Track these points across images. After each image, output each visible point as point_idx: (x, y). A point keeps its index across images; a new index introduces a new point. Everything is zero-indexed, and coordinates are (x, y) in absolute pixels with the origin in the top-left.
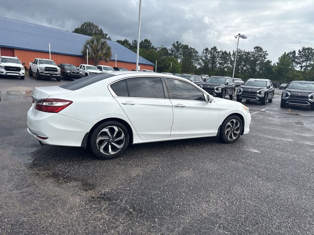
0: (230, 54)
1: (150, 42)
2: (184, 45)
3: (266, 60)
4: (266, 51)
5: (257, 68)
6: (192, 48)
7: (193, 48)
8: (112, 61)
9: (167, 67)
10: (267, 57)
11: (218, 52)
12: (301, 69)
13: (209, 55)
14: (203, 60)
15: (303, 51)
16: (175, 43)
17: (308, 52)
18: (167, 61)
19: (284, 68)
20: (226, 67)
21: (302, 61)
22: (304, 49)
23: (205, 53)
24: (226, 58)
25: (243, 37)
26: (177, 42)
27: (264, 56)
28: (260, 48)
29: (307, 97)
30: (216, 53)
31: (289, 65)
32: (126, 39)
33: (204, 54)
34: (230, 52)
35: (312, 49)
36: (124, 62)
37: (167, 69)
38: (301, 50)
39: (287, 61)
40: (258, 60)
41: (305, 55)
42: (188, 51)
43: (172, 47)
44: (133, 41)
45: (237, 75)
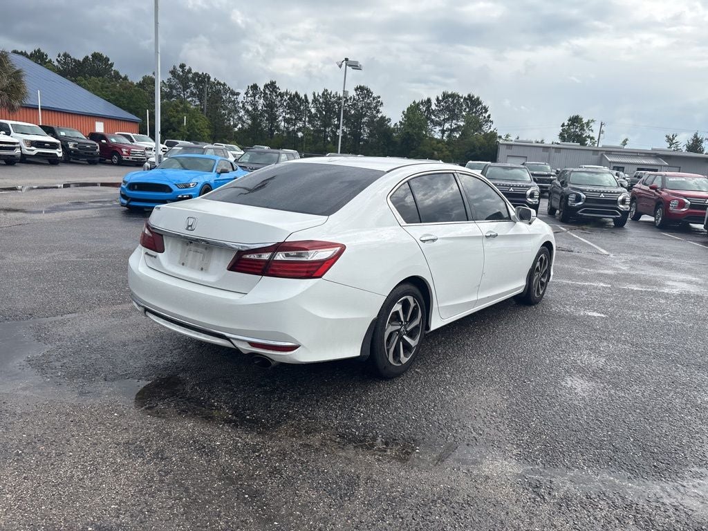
0: (307, 101)
1: (109, 60)
2: (201, 73)
3: (380, 115)
4: (379, 97)
5: (365, 133)
6: (219, 83)
7: (222, 83)
8: (26, 107)
9: (174, 125)
10: (381, 109)
11: (281, 95)
12: (443, 136)
13: (262, 101)
14: (247, 111)
15: (443, 99)
16: (178, 68)
17: (453, 101)
18: (171, 111)
19: (415, 133)
20: (299, 129)
21: (444, 120)
22: (446, 96)
23: (251, 96)
24: (299, 107)
25: (355, 66)
26: (182, 66)
27: (376, 106)
28: (367, 90)
29: (616, 202)
30: (277, 96)
31: (421, 128)
32: (39, 50)
33: (249, 98)
34: (306, 96)
35: (459, 96)
36: (58, 112)
37: (174, 131)
38: (440, 98)
39: (419, 120)
40: (365, 115)
41: (447, 108)
42: (211, 88)
43: (170, 76)
44: (59, 56)
45: (325, 147)
